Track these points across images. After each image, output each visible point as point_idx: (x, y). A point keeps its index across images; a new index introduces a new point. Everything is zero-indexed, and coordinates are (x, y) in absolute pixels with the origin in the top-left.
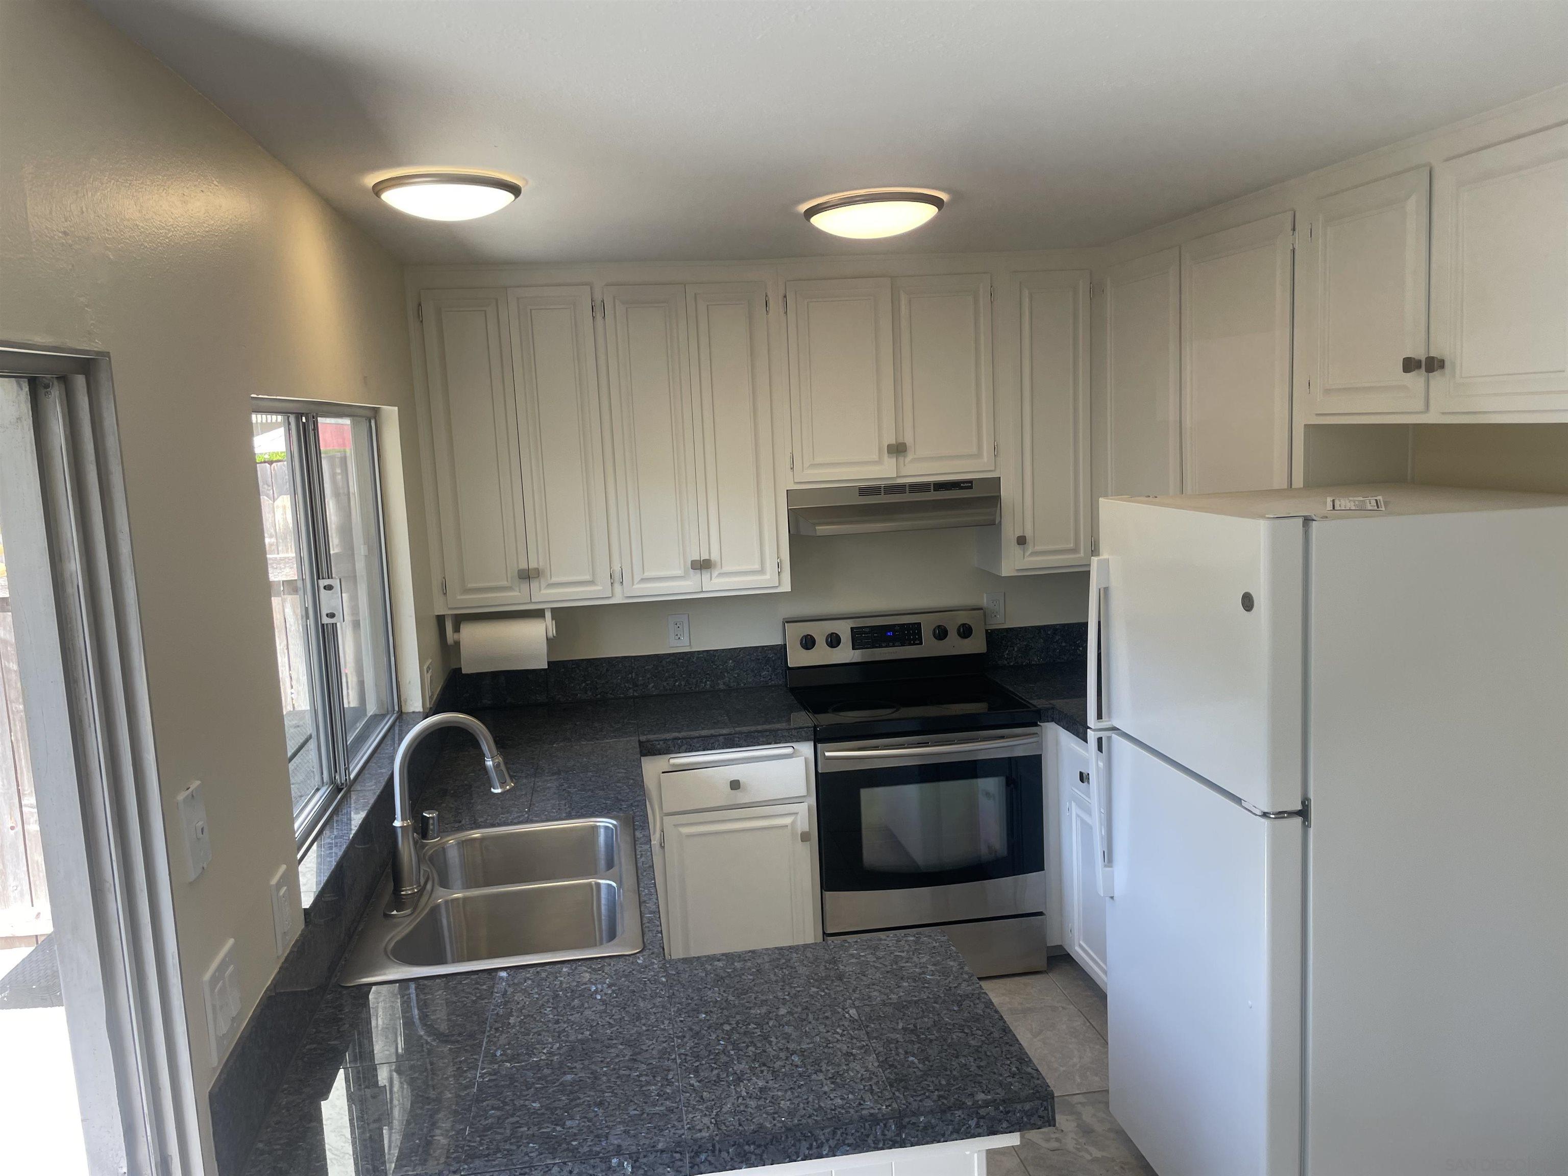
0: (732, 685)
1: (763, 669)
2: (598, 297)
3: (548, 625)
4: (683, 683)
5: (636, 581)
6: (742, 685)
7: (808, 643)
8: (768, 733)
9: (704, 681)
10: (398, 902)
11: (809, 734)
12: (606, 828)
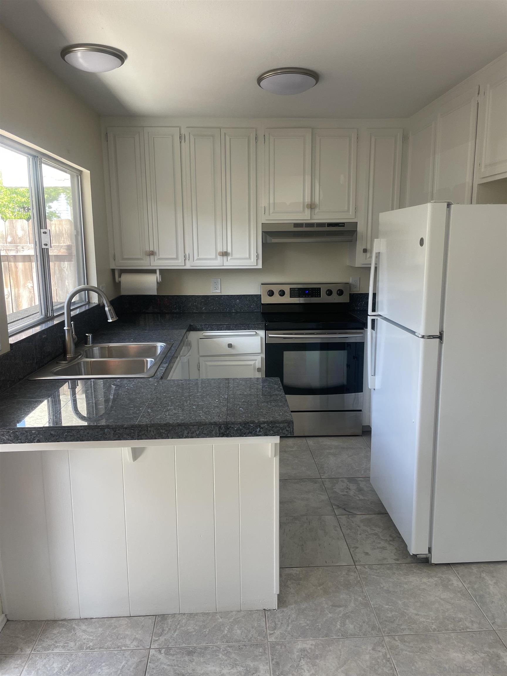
0: (238, 310)
1: (252, 304)
2: (183, 132)
3: (158, 276)
4: (217, 308)
5: (195, 260)
6: (242, 311)
7: (271, 293)
8: (245, 325)
9: (226, 308)
10: (65, 359)
11: (263, 327)
12: (161, 346)
